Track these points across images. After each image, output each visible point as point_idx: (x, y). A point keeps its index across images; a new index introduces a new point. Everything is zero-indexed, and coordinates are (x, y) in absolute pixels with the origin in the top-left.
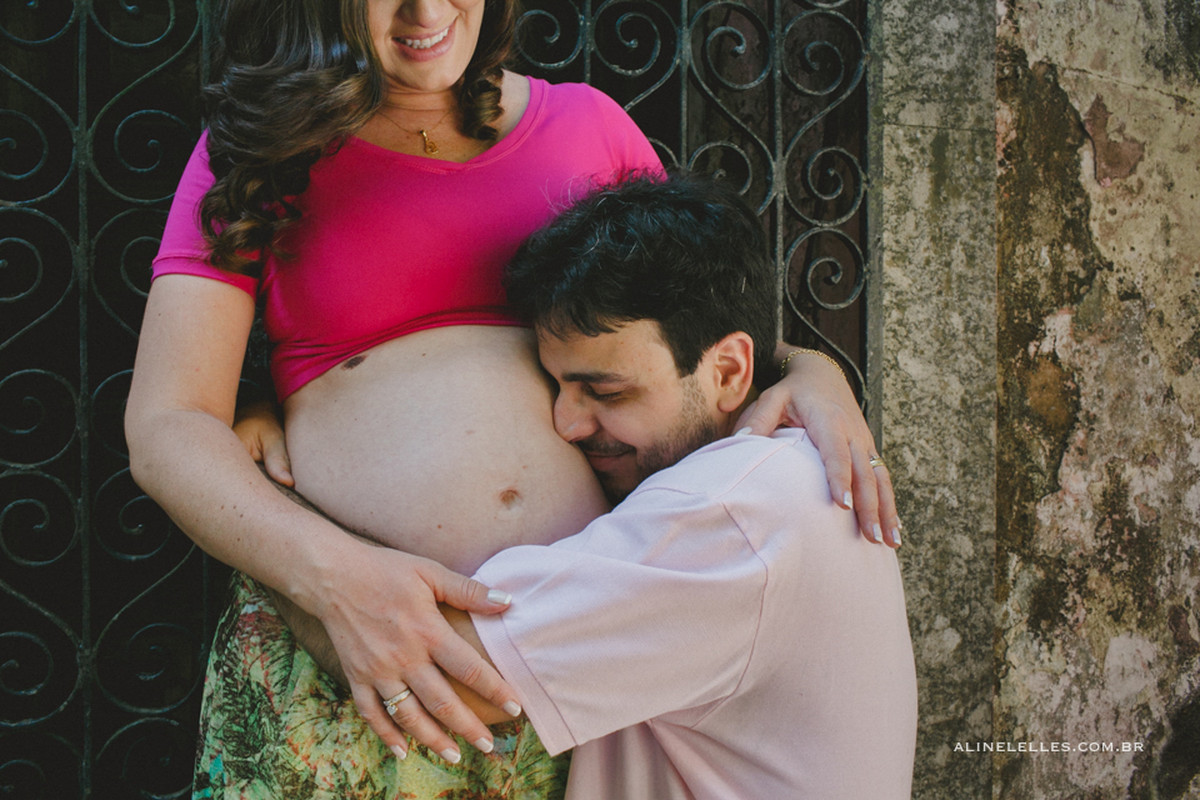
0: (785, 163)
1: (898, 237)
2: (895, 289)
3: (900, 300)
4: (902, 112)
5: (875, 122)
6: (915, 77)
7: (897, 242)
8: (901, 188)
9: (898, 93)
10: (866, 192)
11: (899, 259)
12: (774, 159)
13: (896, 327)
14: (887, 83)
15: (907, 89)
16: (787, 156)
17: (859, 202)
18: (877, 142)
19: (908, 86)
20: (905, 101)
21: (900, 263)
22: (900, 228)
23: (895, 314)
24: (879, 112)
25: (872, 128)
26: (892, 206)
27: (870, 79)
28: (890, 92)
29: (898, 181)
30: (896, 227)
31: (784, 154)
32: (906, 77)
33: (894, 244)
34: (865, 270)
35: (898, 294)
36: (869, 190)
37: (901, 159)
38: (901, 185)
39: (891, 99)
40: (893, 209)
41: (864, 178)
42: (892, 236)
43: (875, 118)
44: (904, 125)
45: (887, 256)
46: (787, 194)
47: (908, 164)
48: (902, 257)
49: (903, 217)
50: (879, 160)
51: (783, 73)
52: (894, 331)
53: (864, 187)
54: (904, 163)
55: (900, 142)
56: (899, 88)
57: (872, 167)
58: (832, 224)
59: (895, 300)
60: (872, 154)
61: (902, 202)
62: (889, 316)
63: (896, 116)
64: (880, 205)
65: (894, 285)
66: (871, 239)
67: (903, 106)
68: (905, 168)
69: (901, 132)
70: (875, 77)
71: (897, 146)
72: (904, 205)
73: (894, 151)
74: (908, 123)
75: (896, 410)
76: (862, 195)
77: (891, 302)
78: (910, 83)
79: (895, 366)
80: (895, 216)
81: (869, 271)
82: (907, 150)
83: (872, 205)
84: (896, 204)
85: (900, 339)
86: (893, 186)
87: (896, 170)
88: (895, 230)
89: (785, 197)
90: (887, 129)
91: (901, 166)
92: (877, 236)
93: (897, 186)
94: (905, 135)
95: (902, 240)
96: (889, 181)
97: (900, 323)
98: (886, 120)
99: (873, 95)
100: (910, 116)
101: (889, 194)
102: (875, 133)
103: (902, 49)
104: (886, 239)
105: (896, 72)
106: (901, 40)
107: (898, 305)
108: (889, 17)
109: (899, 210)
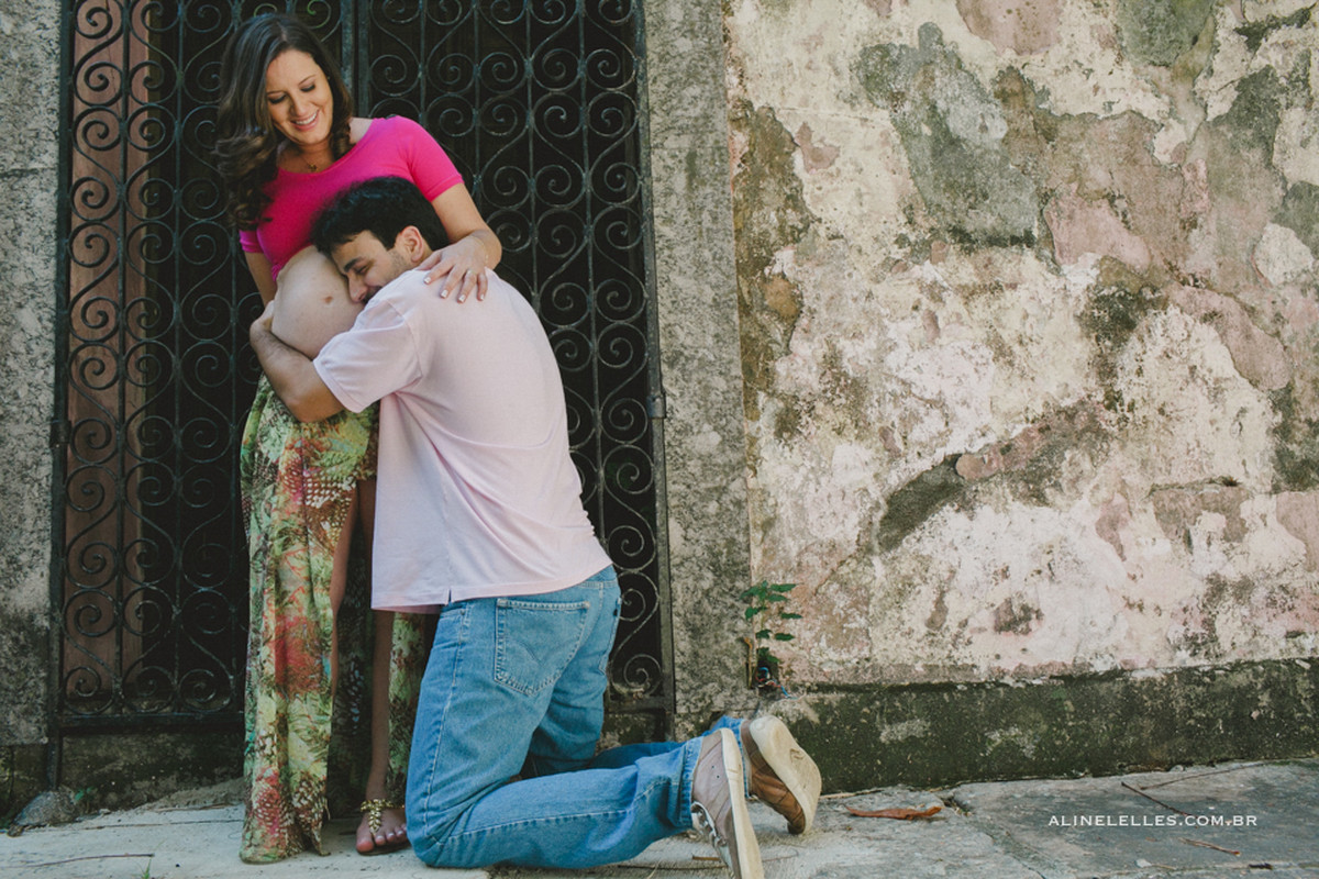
0: (590, 174)
1: (666, 210)
2: (665, 238)
3: (669, 244)
4: (665, 142)
5: (645, 149)
6: (673, 122)
7: (666, 212)
8: (667, 183)
9: (663, 132)
10: (641, 186)
11: (667, 222)
12: (584, 172)
13: (667, 259)
14: (653, 127)
15: (668, 129)
16: (592, 170)
17: (637, 192)
18: (647, 159)
20: (668, 136)
21: (669, 224)
22: (667, 205)
23: (666, 252)
24: (648, 142)
25: (643, 151)
26: (661, 193)
27: (641, 126)
28: (658, 132)
29: (665, 179)
30: (664, 204)
31: (590, 169)
32: (667, 123)
33: (664, 213)
34: (641, 229)
35: (667, 241)
36: (643, 185)
37: (666, 167)
38: (667, 181)
39: (658, 135)
40: (662, 195)
41: (640, 178)
42: (662, 209)
43: (645, 147)
44: (667, 149)
45: (657, 222)
46: (592, 190)
47: (671, 169)
48: (669, 220)
49: (669, 199)
50: (648, 168)
52: (666, 261)
53: (640, 182)
54: (668, 169)
55: (665, 158)
56: (664, 129)
57: (644, 172)
58: (620, 204)
59: (665, 244)
60: (643, 165)
61: (667, 191)
62: (662, 253)
63: (662, 144)
64: (650, 192)
65: (664, 236)
66: (646, 210)
67: (667, 138)
68: (669, 172)
69: (665, 152)
70: (644, 125)
71: (663, 160)
72: (669, 192)
73: (662, 163)
74: (670, 147)
75: (670, 305)
76: (639, 187)
77: (663, 245)
78: (670, 126)
79: (668, 281)
80: (664, 199)
81: (644, 229)
82: (670, 162)
83: (645, 192)
84: (664, 192)
85: (670, 266)
86: (661, 182)
87: (663, 173)
88: (664, 206)
89: (591, 192)
90: (656, 151)
91: (666, 171)
92: (649, 210)
93: (664, 182)
94: (668, 154)
95: (669, 211)
96: (659, 180)
97: (670, 257)
98: (656, 147)
99: (644, 135)
100: (671, 143)
101: (658, 187)
102: (645, 154)
103: (665, 108)
104: (657, 211)
105: (660, 120)
106: (663, 103)
107: (668, 247)
108: (654, 91)
109: (666, 195)
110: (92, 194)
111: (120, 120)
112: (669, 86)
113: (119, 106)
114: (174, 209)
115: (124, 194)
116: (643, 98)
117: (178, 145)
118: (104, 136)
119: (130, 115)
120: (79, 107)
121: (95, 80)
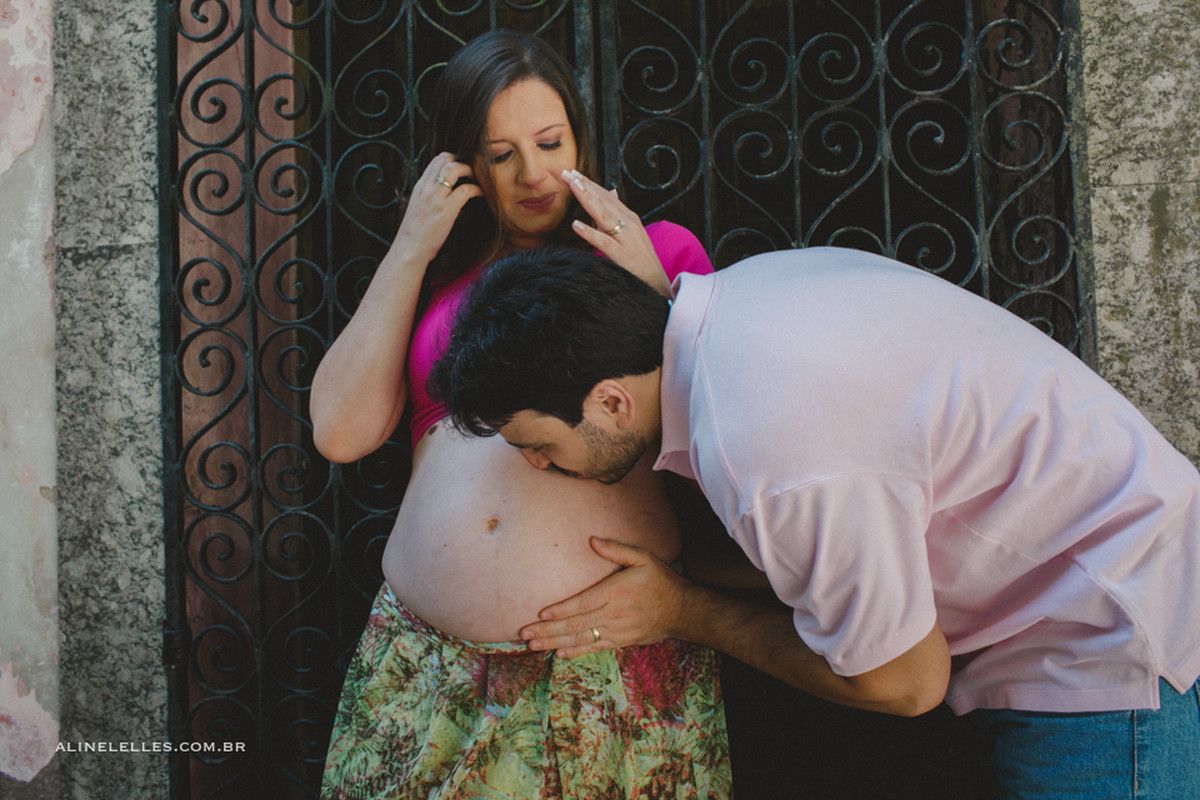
0: (988, 236)
1: (1116, 292)
2: (1116, 342)
3: (1123, 351)
4: (1114, 174)
5: (1081, 188)
6: (1127, 138)
7: (1116, 297)
8: (1117, 246)
9: (1109, 156)
10: (1075, 254)
11: (1119, 313)
12: (977, 232)
13: (1120, 378)
14: (1092, 149)
15: (1119, 151)
16: (990, 229)
17: (1069, 264)
18: (1084, 206)
19: (1120, 148)
20: (1118, 163)
21: (1121, 317)
22: (1117, 284)
23: (1117, 366)
24: (1085, 177)
25: (1078, 193)
26: (1108, 263)
27: (1073, 148)
28: (1100, 157)
29: (1114, 239)
30: (1114, 283)
31: (987, 227)
32: (1117, 141)
33: (1112, 299)
34: (1078, 326)
35: (1118, 346)
36: (1077, 251)
37: (1115, 218)
38: (1117, 242)
39: (1101, 162)
40: (1109, 266)
41: (1072, 240)
42: (1109, 291)
43: (1081, 184)
44: (1117, 186)
45: (1102, 313)
46: (992, 263)
47: (1124, 221)
48: (1121, 311)
49: (1121, 273)
50: (1087, 223)
51: (983, 155)
52: (1118, 381)
53: (1073, 249)
54: (1120, 222)
55: (1114, 202)
56: (1110, 152)
57: (1080, 230)
58: (1039, 286)
59: (1116, 352)
60: (1080, 218)
61: (1119, 259)
62: (1111, 367)
63: (1108, 178)
64: (1090, 263)
65: (1114, 338)
66: (1083, 298)
67: (1116, 167)
68: (1121, 226)
69: (1114, 193)
70: (1078, 146)
71: (1111, 207)
72: (1121, 261)
73: (1108, 211)
74: (1121, 183)
76: (1071, 258)
77: (1112, 354)
78: (1122, 145)
80: (1112, 273)
81: (1082, 327)
82: (1122, 209)
83: (1082, 264)
84: (1113, 261)
85: (1124, 389)
86: (1108, 245)
87: (1111, 229)
88: (1113, 286)
89: (990, 267)
90: (1099, 191)
91: (1116, 225)
92: (1089, 294)
93: (1112, 244)
94: (1119, 195)
95: (1121, 295)
96: (1103, 241)
97: (1123, 373)
98: (1098, 183)
99: (1078, 163)
100: (1124, 175)
101: (1102, 253)
102: (1081, 198)
103: (1112, 114)
104: (1101, 294)
105: (1105, 136)
106: (1110, 106)
107: (1120, 358)
108: (1094, 87)
109: (1116, 266)
110: (207, 283)
111: (243, 169)
112: (1118, 75)
113: (239, 147)
114: (325, 306)
115: (252, 283)
116: (1076, 100)
117: (329, 204)
118: (221, 193)
119: (257, 161)
120: (186, 151)
121: (206, 109)
